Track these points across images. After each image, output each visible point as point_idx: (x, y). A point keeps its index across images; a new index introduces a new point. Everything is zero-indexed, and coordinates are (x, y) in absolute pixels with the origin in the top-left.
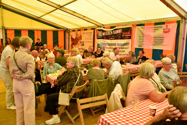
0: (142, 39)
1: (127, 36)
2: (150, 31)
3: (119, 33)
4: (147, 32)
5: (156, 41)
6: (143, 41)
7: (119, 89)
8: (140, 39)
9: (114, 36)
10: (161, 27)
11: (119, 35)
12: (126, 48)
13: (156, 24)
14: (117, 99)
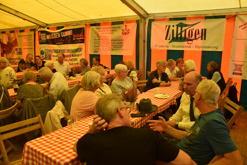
0: (98, 42)
1: (79, 39)
2: (107, 32)
3: (69, 36)
4: (103, 33)
5: (114, 44)
6: (99, 45)
7: (59, 108)
8: (95, 42)
9: (63, 40)
10: (119, 27)
11: (69, 39)
12: (78, 55)
13: (113, 23)
14: (55, 120)
